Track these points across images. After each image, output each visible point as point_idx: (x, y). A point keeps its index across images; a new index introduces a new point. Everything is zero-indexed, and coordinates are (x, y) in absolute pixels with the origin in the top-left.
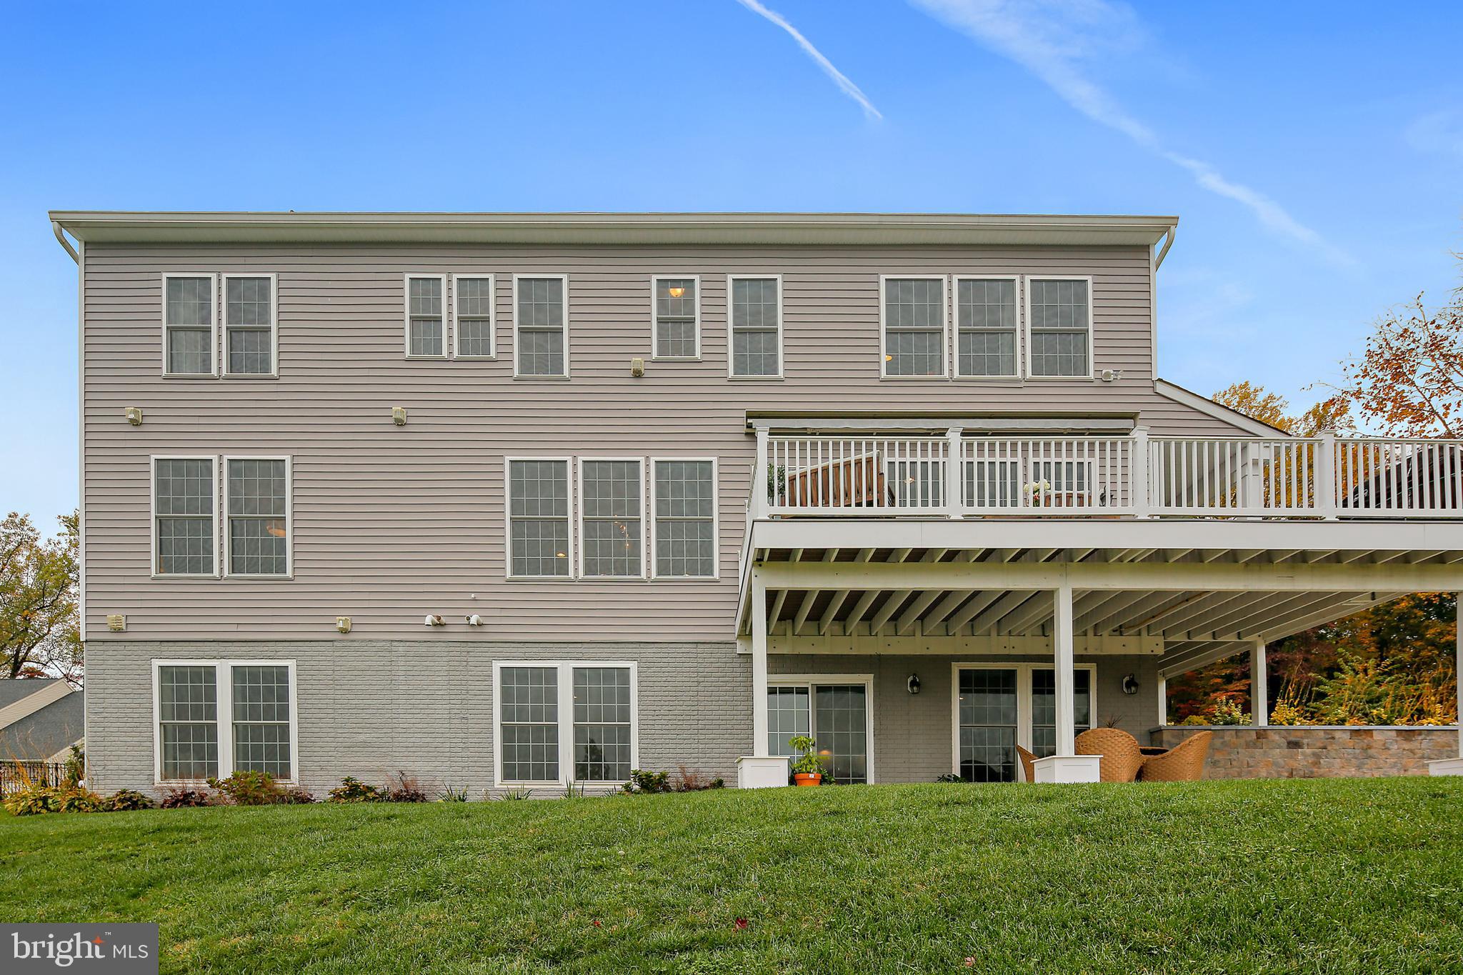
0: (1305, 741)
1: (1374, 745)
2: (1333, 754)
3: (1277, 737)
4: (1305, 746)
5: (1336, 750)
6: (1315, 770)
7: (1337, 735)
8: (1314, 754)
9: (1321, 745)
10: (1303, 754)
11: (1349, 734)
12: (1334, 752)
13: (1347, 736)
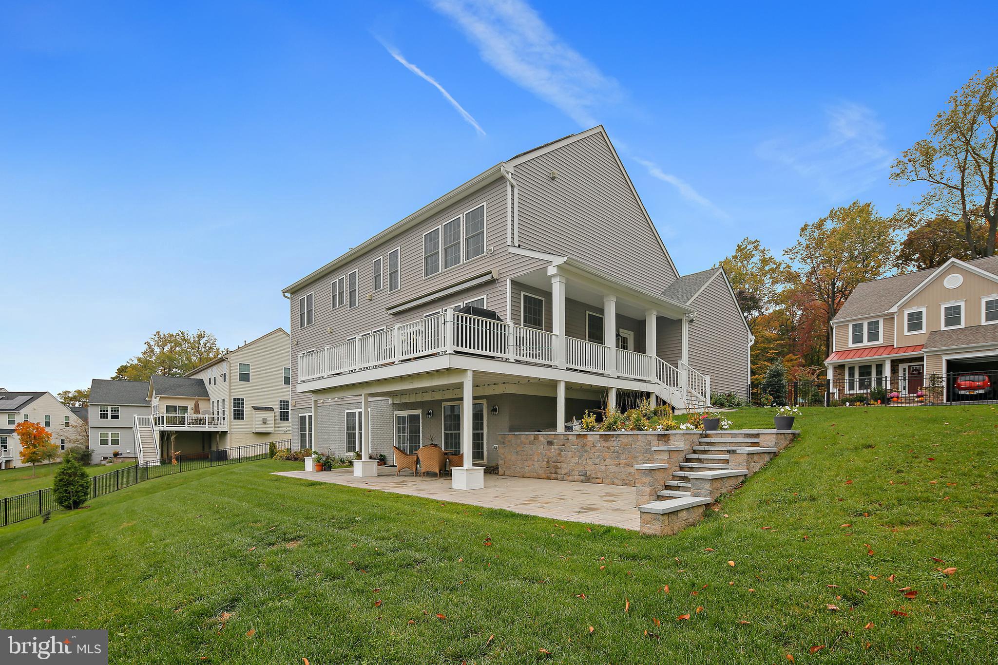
0: (555, 441)
1: (587, 443)
2: (568, 449)
3: (542, 439)
4: (555, 444)
5: (569, 446)
6: (559, 458)
7: (570, 437)
8: (559, 449)
9: (562, 444)
10: (554, 448)
11: (575, 437)
12: (568, 448)
13: (574, 438)
